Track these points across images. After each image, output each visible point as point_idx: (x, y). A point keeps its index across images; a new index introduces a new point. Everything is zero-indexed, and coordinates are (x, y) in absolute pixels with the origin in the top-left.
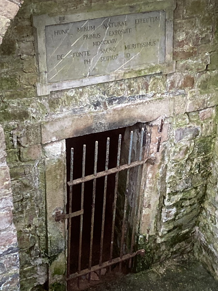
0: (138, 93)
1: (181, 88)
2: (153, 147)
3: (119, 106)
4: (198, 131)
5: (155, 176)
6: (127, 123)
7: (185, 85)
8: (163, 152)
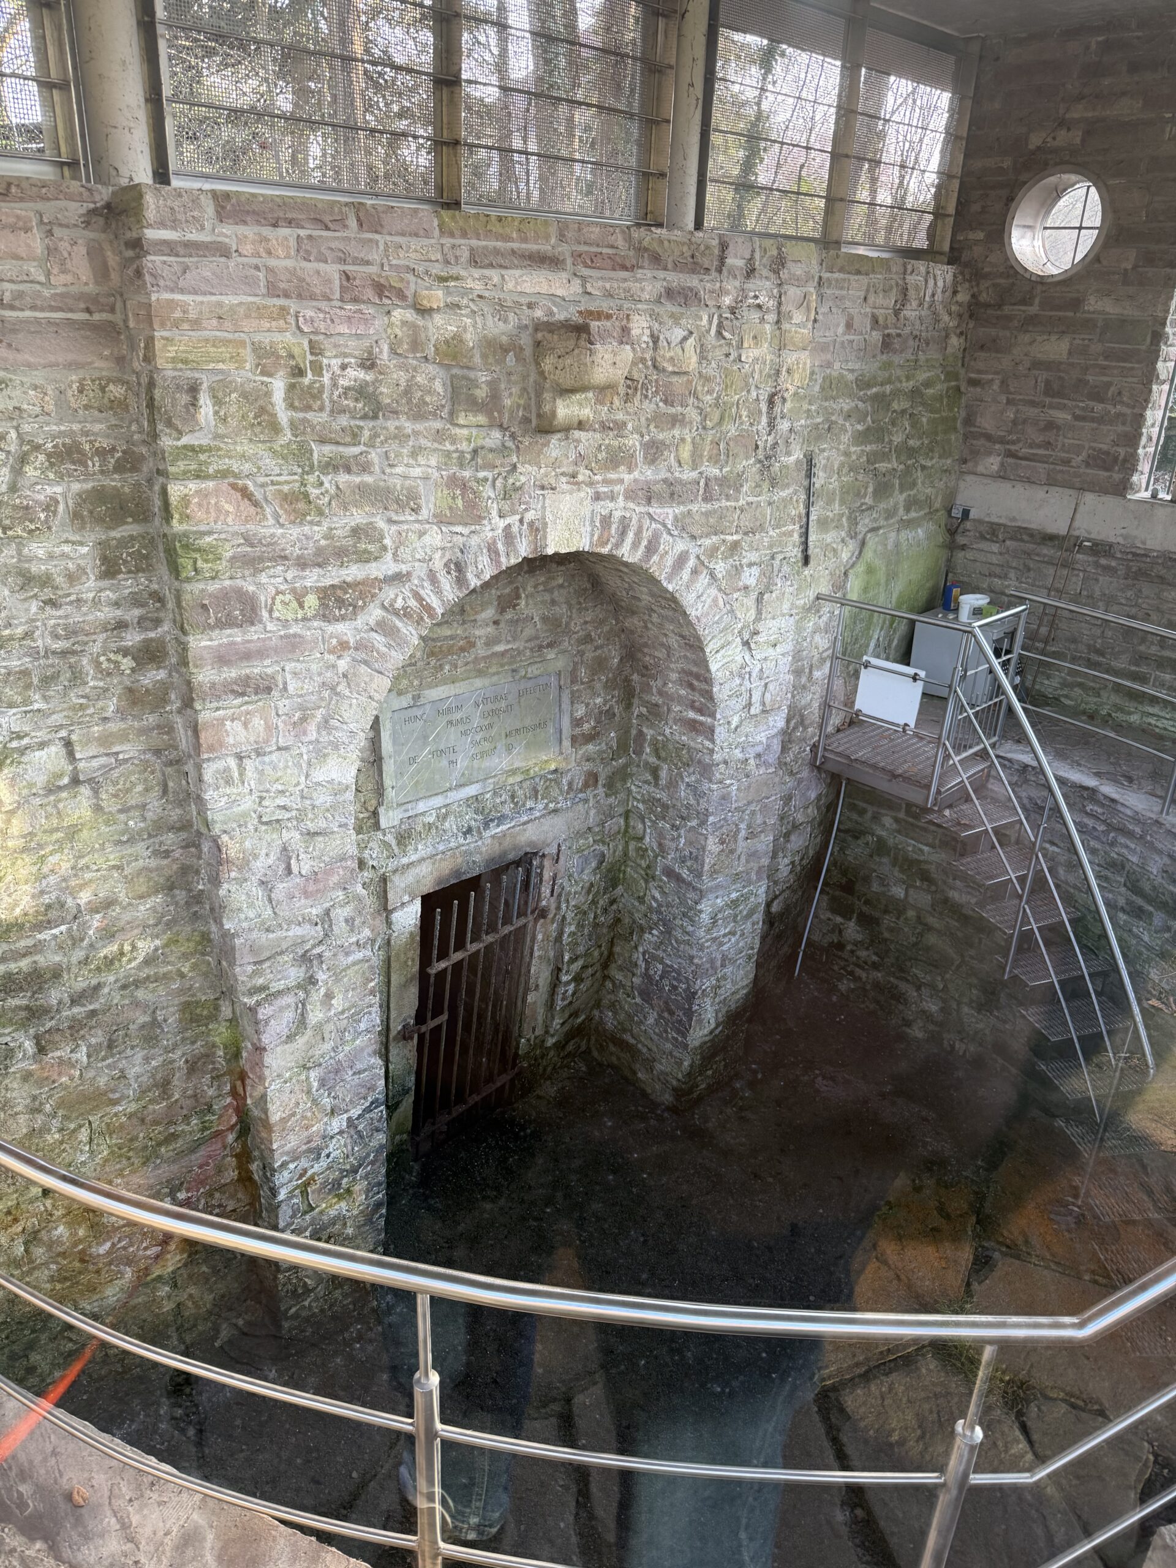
0: (524, 805)
1: (581, 791)
2: (546, 890)
3: (499, 830)
4: (603, 856)
5: (546, 938)
6: (511, 856)
7: (586, 785)
8: (560, 895)
